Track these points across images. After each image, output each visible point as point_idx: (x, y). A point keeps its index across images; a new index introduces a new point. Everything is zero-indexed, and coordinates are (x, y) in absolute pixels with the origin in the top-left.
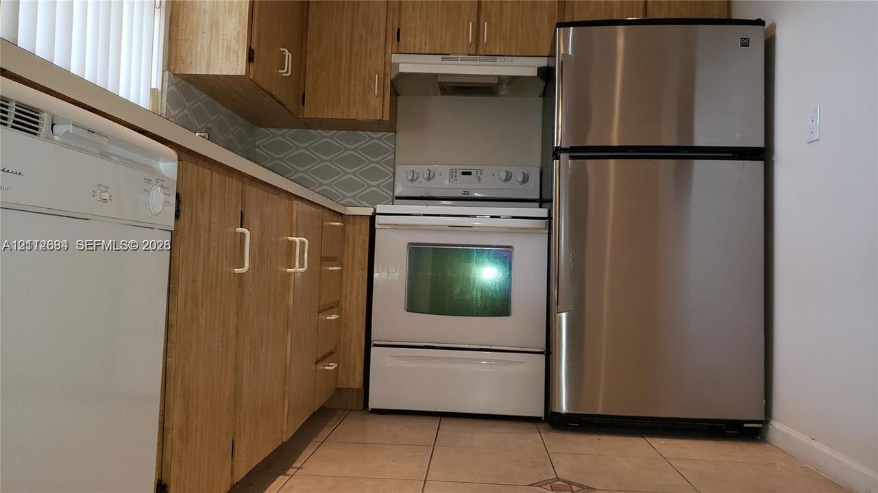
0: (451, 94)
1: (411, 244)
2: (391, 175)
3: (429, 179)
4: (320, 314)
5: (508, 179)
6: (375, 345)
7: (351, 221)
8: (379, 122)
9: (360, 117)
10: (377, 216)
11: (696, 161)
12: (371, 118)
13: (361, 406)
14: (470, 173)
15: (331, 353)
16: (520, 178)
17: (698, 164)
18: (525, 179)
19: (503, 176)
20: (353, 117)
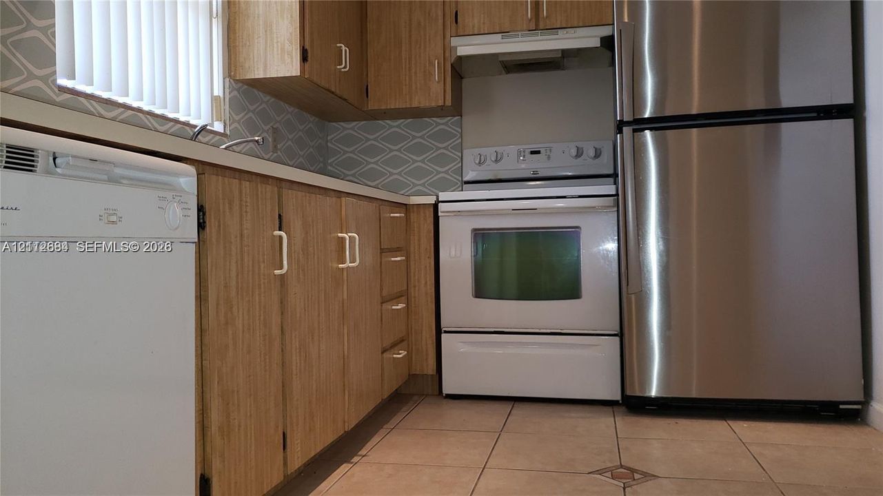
0: (515, 72)
1: (475, 230)
2: (459, 160)
3: (497, 161)
4: (384, 305)
5: (579, 153)
6: (446, 332)
7: (415, 209)
8: (442, 108)
9: (422, 105)
10: (440, 204)
11: (783, 124)
12: (433, 104)
13: (437, 392)
14: (538, 152)
15: (402, 341)
16: (592, 153)
17: (785, 126)
18: (598, 154)
19: (574, 152)
20: (415, 104)
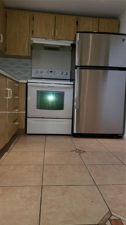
0: (47, 50)
1: (37, 91)
2: (31, 71)
3: (41, 73)
5: (62, 74)
6: (28, 118)
7: (21, 84)
8: (27, 56)
9: (22, 55)
10: (28, 83)
12: (25, 55)
13: (25, 133)
14: (52, 72)
15: (16, 120)
16: (65, 74)
18: (67, 74)
19: (61, 73)
20: (20, 55)
